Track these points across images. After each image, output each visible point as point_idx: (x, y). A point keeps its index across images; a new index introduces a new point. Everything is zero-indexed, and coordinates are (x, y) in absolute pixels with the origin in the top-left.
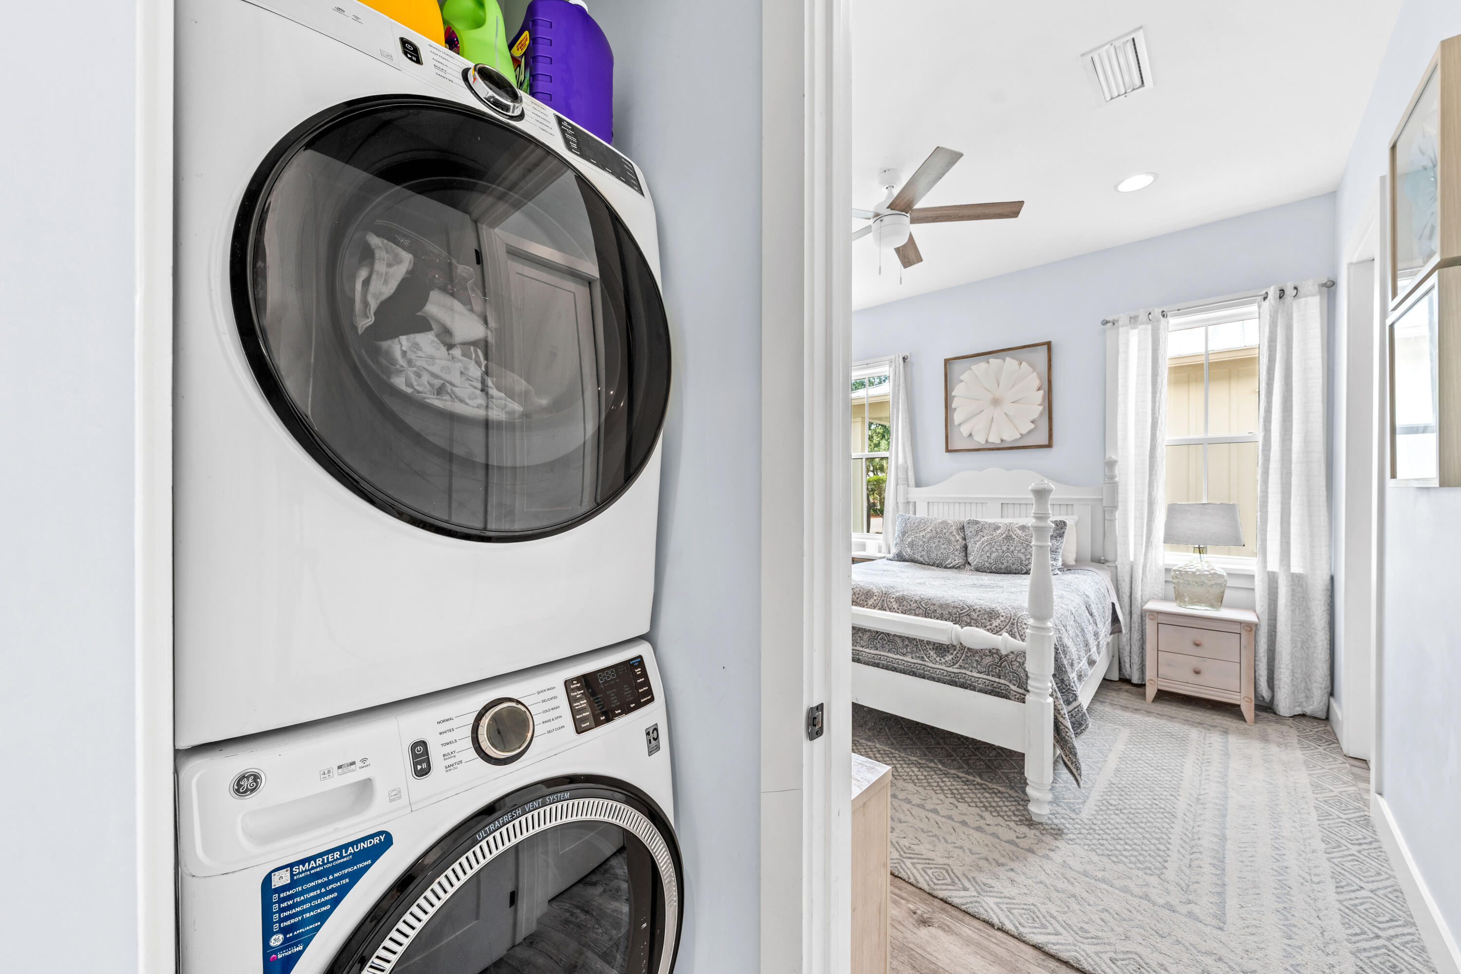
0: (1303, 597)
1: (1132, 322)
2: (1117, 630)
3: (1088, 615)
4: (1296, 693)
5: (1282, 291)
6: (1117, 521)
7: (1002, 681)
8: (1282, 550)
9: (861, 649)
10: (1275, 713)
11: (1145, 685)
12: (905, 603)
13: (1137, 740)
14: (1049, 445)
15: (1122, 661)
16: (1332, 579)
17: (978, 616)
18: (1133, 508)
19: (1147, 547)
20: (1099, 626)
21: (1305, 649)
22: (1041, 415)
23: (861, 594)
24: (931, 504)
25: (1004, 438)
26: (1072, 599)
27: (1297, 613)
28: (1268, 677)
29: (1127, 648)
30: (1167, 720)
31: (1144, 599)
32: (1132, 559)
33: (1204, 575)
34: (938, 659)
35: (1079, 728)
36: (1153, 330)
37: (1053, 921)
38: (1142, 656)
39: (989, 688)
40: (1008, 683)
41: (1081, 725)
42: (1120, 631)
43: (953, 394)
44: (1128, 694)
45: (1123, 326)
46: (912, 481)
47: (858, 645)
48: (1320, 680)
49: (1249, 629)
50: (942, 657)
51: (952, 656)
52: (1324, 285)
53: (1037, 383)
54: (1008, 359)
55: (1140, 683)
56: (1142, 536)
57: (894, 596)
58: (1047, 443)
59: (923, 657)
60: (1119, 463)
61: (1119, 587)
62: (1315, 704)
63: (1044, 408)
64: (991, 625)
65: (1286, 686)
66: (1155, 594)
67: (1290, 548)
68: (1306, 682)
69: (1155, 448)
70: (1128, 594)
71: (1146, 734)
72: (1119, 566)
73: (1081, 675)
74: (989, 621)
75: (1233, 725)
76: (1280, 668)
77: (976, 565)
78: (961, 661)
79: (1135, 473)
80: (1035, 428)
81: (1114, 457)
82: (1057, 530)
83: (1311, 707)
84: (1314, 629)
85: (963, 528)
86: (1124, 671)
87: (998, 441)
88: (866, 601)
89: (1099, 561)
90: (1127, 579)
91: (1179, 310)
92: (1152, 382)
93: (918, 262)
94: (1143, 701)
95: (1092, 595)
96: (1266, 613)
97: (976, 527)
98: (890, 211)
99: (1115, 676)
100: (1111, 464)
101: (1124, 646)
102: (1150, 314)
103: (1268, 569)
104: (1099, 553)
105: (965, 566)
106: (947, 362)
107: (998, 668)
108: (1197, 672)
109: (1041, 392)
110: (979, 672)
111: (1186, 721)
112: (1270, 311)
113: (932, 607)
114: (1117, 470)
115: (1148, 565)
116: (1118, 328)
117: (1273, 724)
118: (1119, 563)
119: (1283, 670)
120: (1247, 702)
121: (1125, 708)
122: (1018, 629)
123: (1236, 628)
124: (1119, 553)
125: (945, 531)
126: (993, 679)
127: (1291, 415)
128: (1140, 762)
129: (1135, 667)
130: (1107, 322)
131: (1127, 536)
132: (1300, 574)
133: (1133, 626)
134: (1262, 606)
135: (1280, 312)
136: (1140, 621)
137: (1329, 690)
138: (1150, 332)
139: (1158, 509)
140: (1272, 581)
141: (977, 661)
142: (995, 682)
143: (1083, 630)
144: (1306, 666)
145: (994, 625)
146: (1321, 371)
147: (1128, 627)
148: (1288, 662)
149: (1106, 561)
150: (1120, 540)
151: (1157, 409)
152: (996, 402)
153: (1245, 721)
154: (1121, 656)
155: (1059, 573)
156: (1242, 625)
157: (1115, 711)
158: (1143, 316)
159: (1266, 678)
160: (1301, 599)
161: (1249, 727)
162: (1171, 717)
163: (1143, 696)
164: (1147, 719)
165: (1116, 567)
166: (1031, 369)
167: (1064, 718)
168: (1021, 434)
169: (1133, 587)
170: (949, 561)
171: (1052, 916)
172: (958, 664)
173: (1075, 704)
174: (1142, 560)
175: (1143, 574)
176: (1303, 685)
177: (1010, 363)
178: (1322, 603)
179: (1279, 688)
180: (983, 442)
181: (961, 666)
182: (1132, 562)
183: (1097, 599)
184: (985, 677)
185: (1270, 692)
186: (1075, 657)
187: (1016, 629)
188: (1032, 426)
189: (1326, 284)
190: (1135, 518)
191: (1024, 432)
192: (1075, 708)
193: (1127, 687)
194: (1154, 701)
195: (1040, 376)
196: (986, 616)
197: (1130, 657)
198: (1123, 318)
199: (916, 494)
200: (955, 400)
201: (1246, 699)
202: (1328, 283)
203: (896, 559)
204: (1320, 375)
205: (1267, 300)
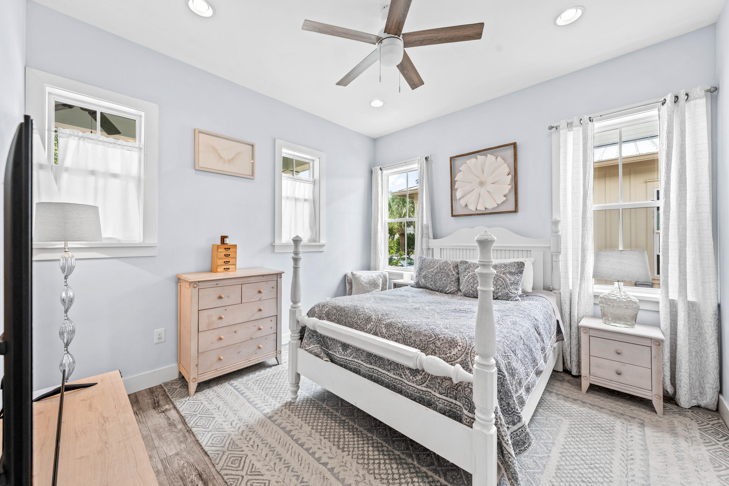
0: (696, 319)
1: (569, 126)
2: (561, 338)
3: (537, 335)
4: (692, 389)
5: (677, 97)
6: (560, 262)
7: (458, 403)
8: (680, 284)
9: (361, 362)
10: (677, 404)
11: (581, 376)
12: (391, 329)
13: (575, 432)
14: (516, 211)
15: (565, 358)
16: (719, 306)
17: (441, 344)
18: (571, 253)
19: (581, 280)
20: (545, 342)
21: (699, 357)
22: (510, 191)
23: (364, 319)
24: (442, 250)
25: (487, 207)
26: (523, 325)
27: (692, 330)
28: (671, 376)
29: (569, 350)
30: (598, 410)
31: (579, 316)
32: (571, 288)
33: (622, 302)
34: (411, 377)
35: (523, 446)
36: (583, 130)
38: (579, 356)
39: (448, 408)
40: (462, 406)
41: (524, 443)
42: (563, 340)
43: (456, 179)
44: (569, 384)
45: (563, 129)
46: (431, 235)
47: (360, 359)
48: (711, 382)
49: (658, 344)
50: (414, 376)
51: (421, 377)
52: (708, 91)
53: (507, 170)
54: (489, 155)
55: (577, 375)
56: (578, 272)
57: (385, 323)
58: (514, 210)
59: (401, 375)
60: (561, 222)
61: (563, 307)
62: (708, 400)
63: (512, 187)
64: (450, 353)
65: (686, 386)
66: (587, 313)
67: (686, 283)
68: (700, 382)
69: (586, 212)
70: (569, 313)
71: (582, 426)
72: (562, 293)
73: (529, 388)
74: (449, 349)
75: (648, 416)
76: (680, 371)
77: (464, 292)
78: (427, 381)
79: (572, 229)
80: (506, 200)
81: (558, 219)
82: (518, 268)
83: (704, 402)
84: (706, 343)
85: (457, 267)
86: (566, 366)
87: (483, 209)
88: (366, 326)
89: (548, 289)
90: (568, 302)
91: (601, 116)
92: (583, 166)
93: (421, 85)
94: (579, 392)
95: (540, 318)
96: (669, 330)
97: (465, 266)
98: (386, 35)
99: (561, 369)
100: (556, 223)
101: (566, 348)
102: (581, 120)
103: (670, 298)
104: (548, 283)
105: (457, 292)
106: (451, 158)
107: (455, 391)
108: (619, 374)
109: (510, 176)
110: (440, 393)
111: (612, 412)
112: (668, 111)
113: (409, 334)
114: (560, 227)
115: (582, 292)
116: (559, 131)
117: (677, 416)
118: (562, 290)
119: (683, 374)
120: (657, 398)
121: (566, 398)
122: (471, 358)
123: (648, 343)
124: (562, 284)
125: (446, 268)
126: (451, 400)
127: (685, 186)
128: (577, 458)
129: (574, 364)
130: (552, 127)
131: (567, 272)
132: (694, 302)
133: (572, 334)
134: (666, 325)
135: (675, 112)
136: (577, 332)
137: (719, 389)
138: (581, 132)
139: (588, 254)
140: (673, 305)
141: (439, 383)
142: (452, 403)
143: (531, 350)
144: (700, 370)
145: (452, 354)
146: (708, 153)
147: (569, 335)
148: (686, 368)
149: (554, 289)
150: (562, 275)
151: (587, 184)
152: (482, 184)
153: (656, 412)
154: (564, 355)
155: (519, 298)
156: (653, 341)
157: (559, 401)
158: (576, 122)
159: (669, 377)
160: (695, 320)
161: (659, 419)
162: (600, 408)
163: (579, 386)
164: (582, 409)
165: (560, 293)
166: (503, 161)
167: (507, 444)
168: (498, 204)
169: (572, 308)
170: (447, 289)
172: (426, 384)
173: (519, 425)
174: (578, 289)
175: (578, 299)
176: (697, 384)
177: (490, 158)
178: (712, 324)
179: (680, 386)
180: (474, 209)
181: (427, 385)
182: (571, 290)
183: (544, 320)
184: (445, 398)
185: (672, 388)
186: (523, 376)
187: (469, 358)
188: (504, 199)
189: (710, 90)
190: (573, 260)
191: (499, 202)
192: (519, 428)
193: (568, 377)
194: (588, 391)
195: (509, 166)
196: (447, 345)
197: (571, 356)
198: (563, 124)
199: (434, 243)
200: (457, 183)
201: (657, 396)
202: (712, 89)
203: (416, 286)
204: (707, 156)
205: (665, 105)
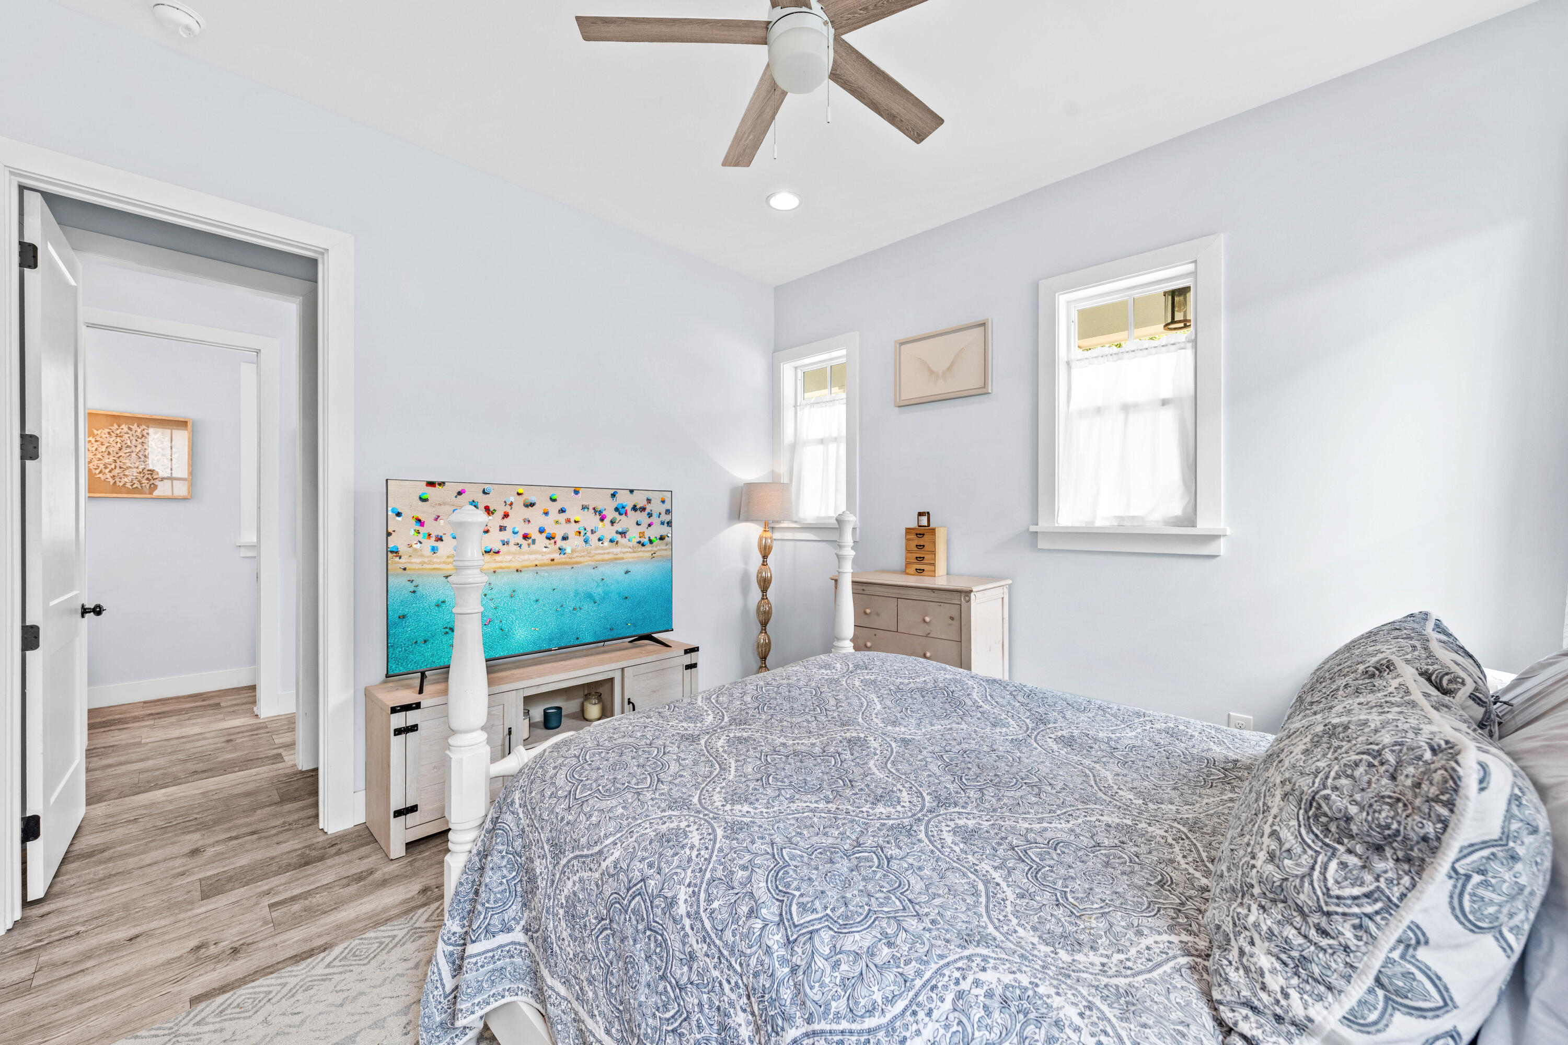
37: (341, 969)
171: (345, 972)
